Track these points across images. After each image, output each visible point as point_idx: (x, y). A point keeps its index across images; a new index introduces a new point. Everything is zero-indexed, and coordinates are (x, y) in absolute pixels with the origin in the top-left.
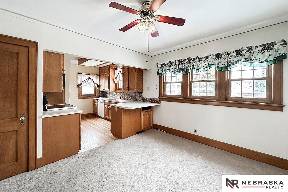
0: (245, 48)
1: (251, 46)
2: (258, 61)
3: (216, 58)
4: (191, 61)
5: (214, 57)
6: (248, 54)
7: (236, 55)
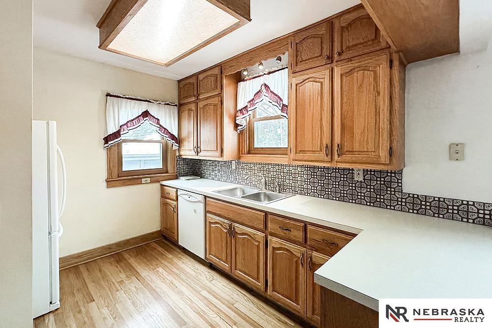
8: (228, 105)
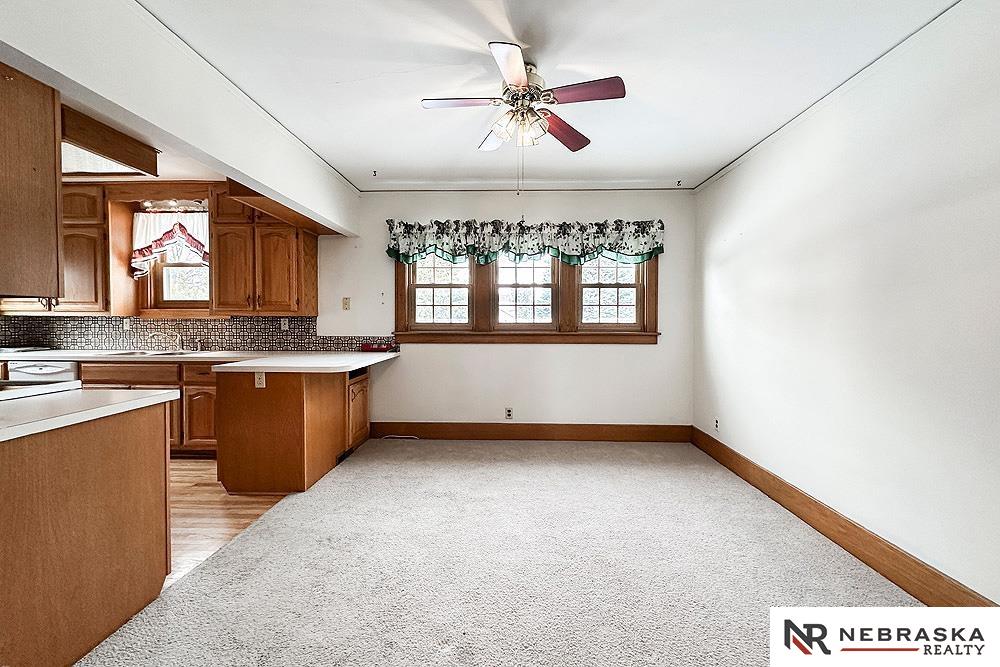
0: (611, 222)
1: (620, 221)
2: (629, 252)
3: (559, 233)
4: (502, 231)
5: (556, 230)
6: (615, 234)
7: (597, 233)
8: (117, 240)
